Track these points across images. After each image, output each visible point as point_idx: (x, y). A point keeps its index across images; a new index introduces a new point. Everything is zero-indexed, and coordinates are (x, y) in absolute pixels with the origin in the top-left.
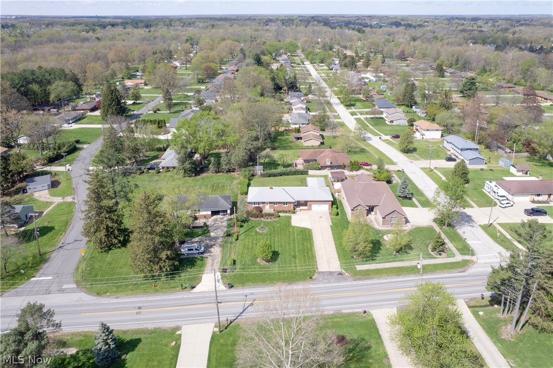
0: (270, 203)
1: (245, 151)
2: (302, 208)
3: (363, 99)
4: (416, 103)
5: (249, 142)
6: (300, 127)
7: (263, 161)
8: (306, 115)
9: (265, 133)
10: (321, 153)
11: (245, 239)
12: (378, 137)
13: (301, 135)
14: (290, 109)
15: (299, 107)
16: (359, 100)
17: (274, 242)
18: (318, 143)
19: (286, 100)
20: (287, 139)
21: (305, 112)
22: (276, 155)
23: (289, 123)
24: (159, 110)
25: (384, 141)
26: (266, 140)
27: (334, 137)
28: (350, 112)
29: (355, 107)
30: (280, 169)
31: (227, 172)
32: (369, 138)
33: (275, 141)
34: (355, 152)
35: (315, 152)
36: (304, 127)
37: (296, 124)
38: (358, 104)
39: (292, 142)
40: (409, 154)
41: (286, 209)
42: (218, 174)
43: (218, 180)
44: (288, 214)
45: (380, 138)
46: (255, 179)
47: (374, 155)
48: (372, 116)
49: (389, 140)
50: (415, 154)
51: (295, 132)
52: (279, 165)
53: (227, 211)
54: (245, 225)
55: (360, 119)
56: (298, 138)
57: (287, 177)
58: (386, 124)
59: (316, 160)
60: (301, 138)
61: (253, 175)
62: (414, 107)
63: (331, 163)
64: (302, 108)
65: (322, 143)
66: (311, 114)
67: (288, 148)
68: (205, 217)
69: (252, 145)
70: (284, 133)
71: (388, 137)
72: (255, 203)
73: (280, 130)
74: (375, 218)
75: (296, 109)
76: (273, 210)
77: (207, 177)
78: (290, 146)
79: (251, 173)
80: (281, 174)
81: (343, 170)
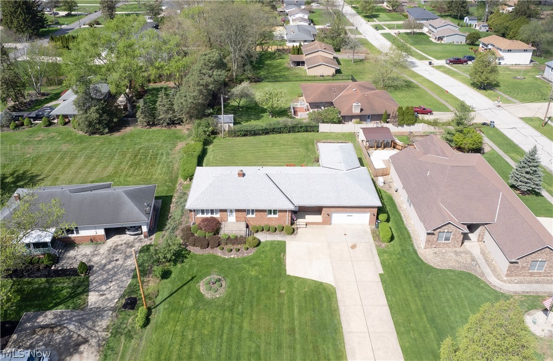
0: (237, 211)
1: (198, 88)
2: (309, 218)
3: (388, 8)
4: (468, 13)
5: (204, 71)
6: (301, 45)
7: (236, 104)
8: (309, 28)
9: (242, 54)
10: (342, 89)
11: (167, 323)
12: (427, 62)
13: (303, 58)
14: (286, 21)
15: (298, 18)
16: (384, 10)
17: (240, 339)
18: (332, 71)
19: (279, 9)
20: (280, 64)
21: (307, 24)
22: (260, 93)
23: (283, 40)
24: (98, 24)
25: (439, 68)
26: (244, 65)
27: (357, 62)
28: (372, 26)
29: (378, 18)
30: (267, 121)
31: (168, 124)
32: (412, 63)
33: (260, 68)
34: (396, 88)
35: (330, 89)
36: (307, 46)
37: (294, 41)
38: (382, 15)
39: (288, 69)
40: (489, 92)
41: (274, 224)
42: (154, 128)
43: (149, 141)
44: (277, 237)
45: (430, 63)
46: (218, 141)
47: (430, 92)
48: (408, 31)
49: (445, 67)
50: (498, 92)
51: (294, 54)
52: (264, 111)
53: (140, 227)
54: (176, 270)
55: (389, 34)
56: (298, 63)
57: (277, 136)
58: (431, 42)
59: (331, 104)
60: (303, 63)
61: (214, 133)
62: (466, 18)
63: (362, 110)
64: (303, 19)
65: (338, 72)
66: (317, 27)
67: (281, 79)
68: (92, 241)
69: (210, 76)
70: (276, 54)
71: (442, 62)
72: (203, 212)
73: (269, 50)
74: (483, 253)
75: (293, 20)
76: (243, 225)
77: (131, 135)
78: (284, 75)
79: (211, 129)
80: (266, 132)
81: (385, 125)
